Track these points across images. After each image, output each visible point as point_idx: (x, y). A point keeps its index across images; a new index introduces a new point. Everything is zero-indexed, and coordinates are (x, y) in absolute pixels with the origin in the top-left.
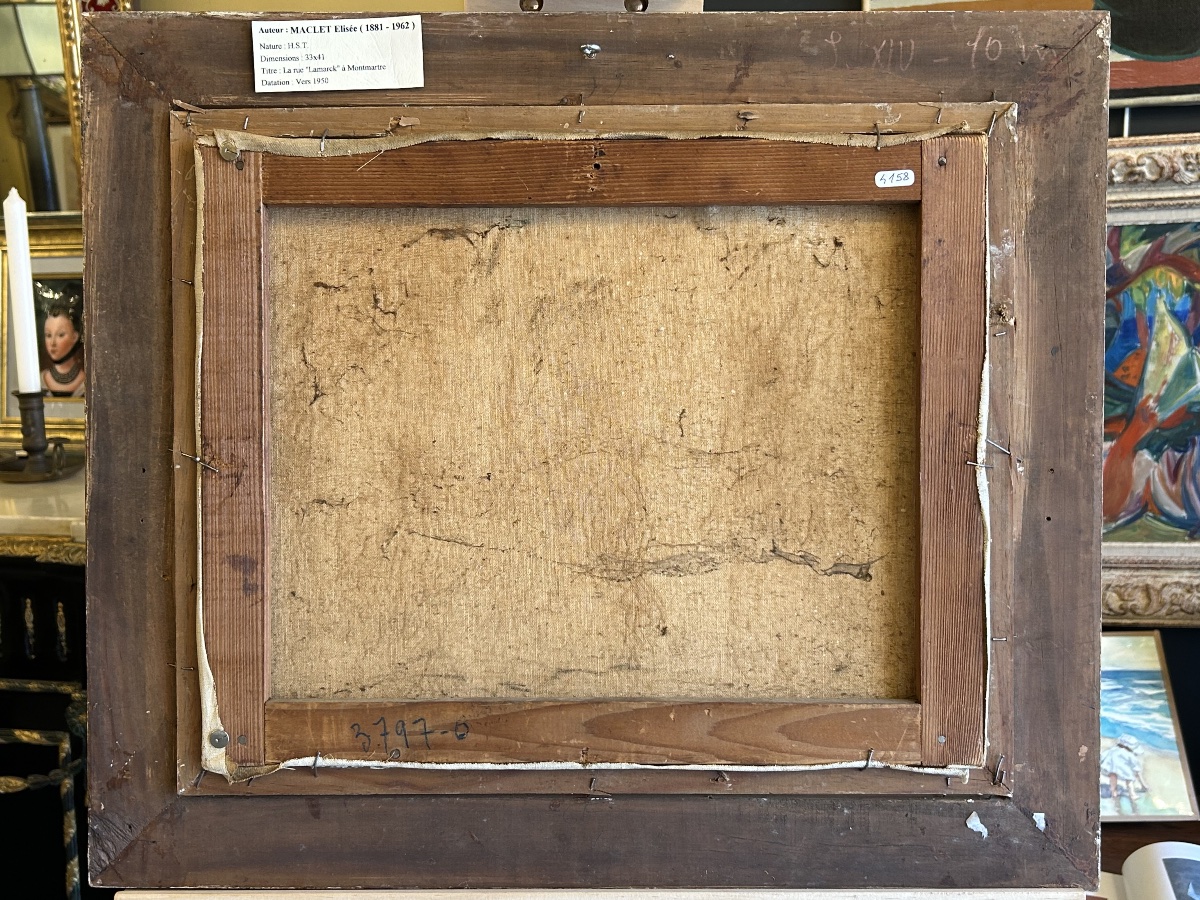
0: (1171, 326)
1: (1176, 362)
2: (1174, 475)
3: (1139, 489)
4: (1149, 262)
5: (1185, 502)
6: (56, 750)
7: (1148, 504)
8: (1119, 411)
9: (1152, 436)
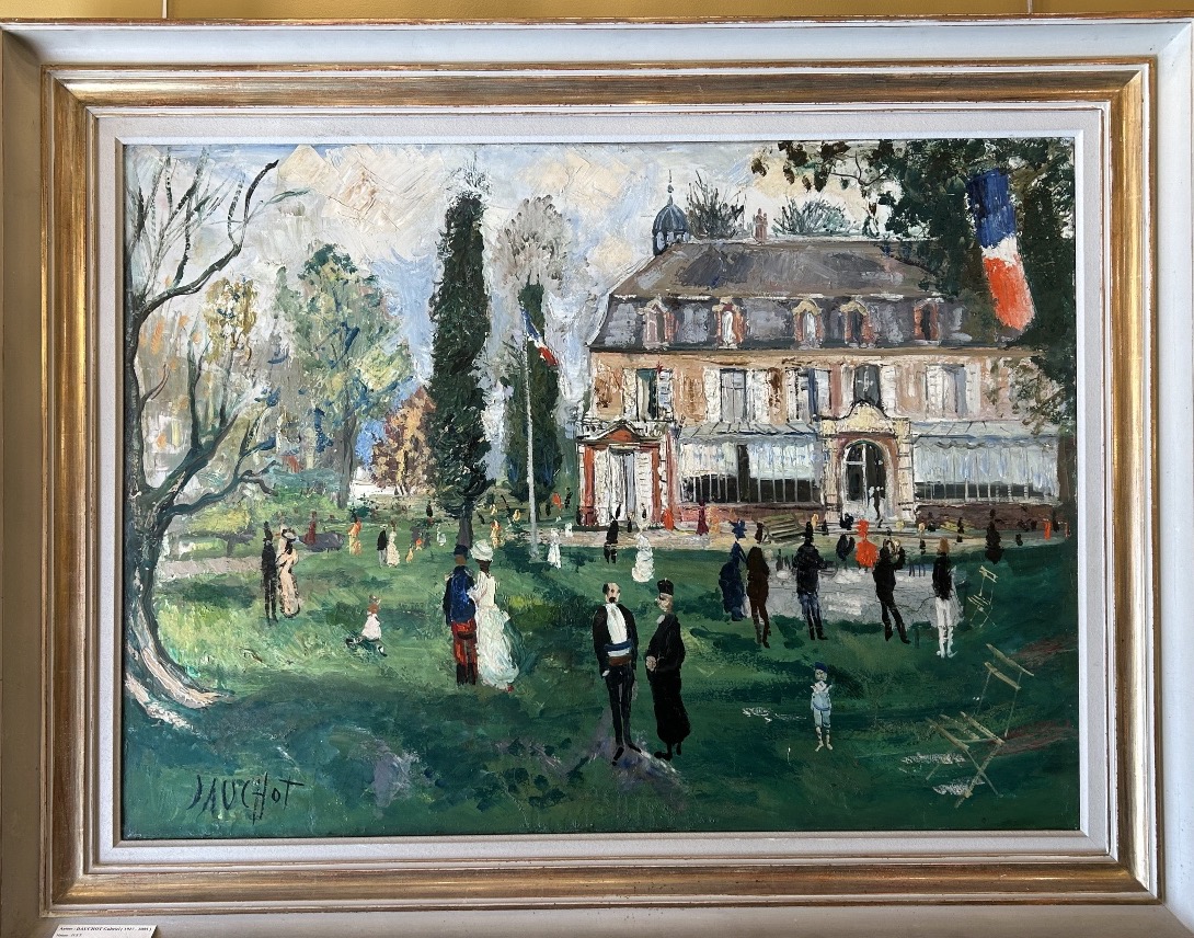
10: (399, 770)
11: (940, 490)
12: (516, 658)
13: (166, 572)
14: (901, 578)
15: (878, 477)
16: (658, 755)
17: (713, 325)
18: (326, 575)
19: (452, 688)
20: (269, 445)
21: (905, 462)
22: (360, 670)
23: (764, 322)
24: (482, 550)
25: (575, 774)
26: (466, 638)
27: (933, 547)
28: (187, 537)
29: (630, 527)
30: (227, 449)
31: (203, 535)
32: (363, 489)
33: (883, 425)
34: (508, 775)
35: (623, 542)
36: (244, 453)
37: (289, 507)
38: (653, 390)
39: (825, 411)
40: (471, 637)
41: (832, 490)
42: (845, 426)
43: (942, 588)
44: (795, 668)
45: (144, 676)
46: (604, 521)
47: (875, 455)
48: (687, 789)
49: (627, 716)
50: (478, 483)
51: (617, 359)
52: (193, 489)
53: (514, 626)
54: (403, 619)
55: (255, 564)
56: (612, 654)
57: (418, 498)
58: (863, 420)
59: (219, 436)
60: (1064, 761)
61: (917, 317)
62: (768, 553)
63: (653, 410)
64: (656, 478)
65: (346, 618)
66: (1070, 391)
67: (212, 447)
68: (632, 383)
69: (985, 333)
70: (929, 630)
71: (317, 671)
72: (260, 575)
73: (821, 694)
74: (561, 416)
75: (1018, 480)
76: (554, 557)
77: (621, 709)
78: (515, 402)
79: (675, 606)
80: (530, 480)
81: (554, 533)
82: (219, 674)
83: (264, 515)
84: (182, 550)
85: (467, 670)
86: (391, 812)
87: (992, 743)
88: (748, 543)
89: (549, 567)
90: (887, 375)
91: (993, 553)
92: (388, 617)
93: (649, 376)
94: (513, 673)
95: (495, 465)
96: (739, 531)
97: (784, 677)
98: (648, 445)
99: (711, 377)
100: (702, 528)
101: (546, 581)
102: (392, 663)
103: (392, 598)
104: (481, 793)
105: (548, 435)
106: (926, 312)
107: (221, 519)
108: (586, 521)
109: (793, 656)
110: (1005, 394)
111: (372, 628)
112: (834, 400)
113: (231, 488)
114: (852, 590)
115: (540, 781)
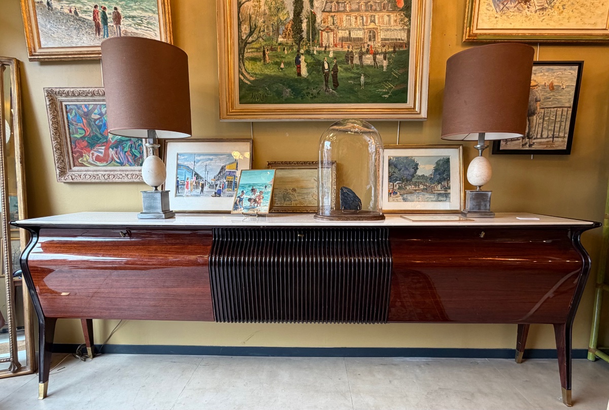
2: (116, 153)
3: (111, 156)
5: (120, 160)
7: (113, 159)
8: (105, 141)
9: (111, 146)
10: (288, 92)
11: (385, 40)
12: (308, 71)
13: (246, 55)
14: (378, 56)
15: (374, 37)
16: (333, 90)
17: (345, 7)
18: (274, 56)
19: (296, 77)
20: (264, 31)
21: (379, 34)
22: (281, 74)
23: (355, 7)
24: (302, 51)
25: (318, 93)
26: (299, 68)
27: (384, 50)
28: (249, 49)
29: (329, 47)
30: (256, 32)
31: (252, 48)
32: (280, 40)
33: (376, 27)
34: (306, 93)
35: (328, 50)
36: (259, 32)
37: (268, 43)
38: (334, 20)
39: (365, 24)
40: (300, 68)
41: (366, 40)
42: (368, 27)
43: (385, 58)
44: (358, 73)
45: (242, 74)
46: (324, 45)
47: (374, 32)
48: (338, 96)
49: (328, 82)
50: (301, 38)
51: (327, 14)
52: (250, 39)
53: (307, 66)
54: (288, 64)
55: (262, 53)
56: (325, 71)
57: (290, 41)
58: (372, 26)
59: (255, 29)
60: (405, 91)
61: (382, 5)
62: (354, 52)
63: (334, 24)
64: (334, 37)
65: (278, 64)
66: (410, 20)
67: (254, 31)
68: (330, 19)
69: (395, 8)
70: (382, 67)
71: (273, 74)
72: (262, 56)
73: (362, 78)
74: (317, 25)
75: (400, 37)
76: (315, 52)
77: (327, 81)
78: (308, 22)
79: (337, 62)
80: (311, 37)
81: (315, 48)
82: (255, 74)
83: (263, 44)
84: (249, 51)
85: (299, 74)
86: (286, 100)
87: (392, 87)
88: (350, 50)
89: (314, 54)
90: (376, 17)
91: (394, 51)
92: (285, 64)
93: (333, 17)
94: (308, 74)
95: (304, 35)
96: (349, 48)
97: (356, 75)
98: (332, 30)
99: (344, 17)
100: (342, 47)
101: (314, 57)
102: (286, 72)
103: (286, 60)
104: (302, 96)
105: (314, 29)
106: (384, 4)
107: (255, 45)
108: (321, 46)
109: (358, 71)
110: (398, 21)
111: (282, 66)
112: (367, 22)
113: (257, 39)
114: (369, 59)
115: (312, 94)
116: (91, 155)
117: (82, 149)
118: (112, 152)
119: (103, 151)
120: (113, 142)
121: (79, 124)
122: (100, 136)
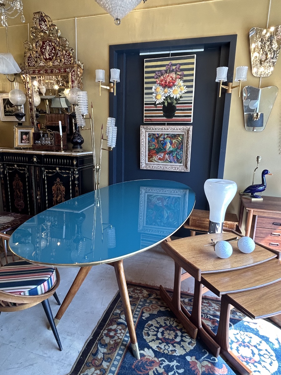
0: (169, 143)
1: (169, 146)
2: (169, 157)
3: (166, 158)
4: (167, 137)
5: (170, 159)
6: (70, 173)
7: (167, 159)
8: (164, 151)
9: (167, 153)
116: (156, 157)
117: (153, 154)
118: (167, 156)
119: (163, 155)
120: (168, 151)
121: (153, 142)
122: (162, 148)
